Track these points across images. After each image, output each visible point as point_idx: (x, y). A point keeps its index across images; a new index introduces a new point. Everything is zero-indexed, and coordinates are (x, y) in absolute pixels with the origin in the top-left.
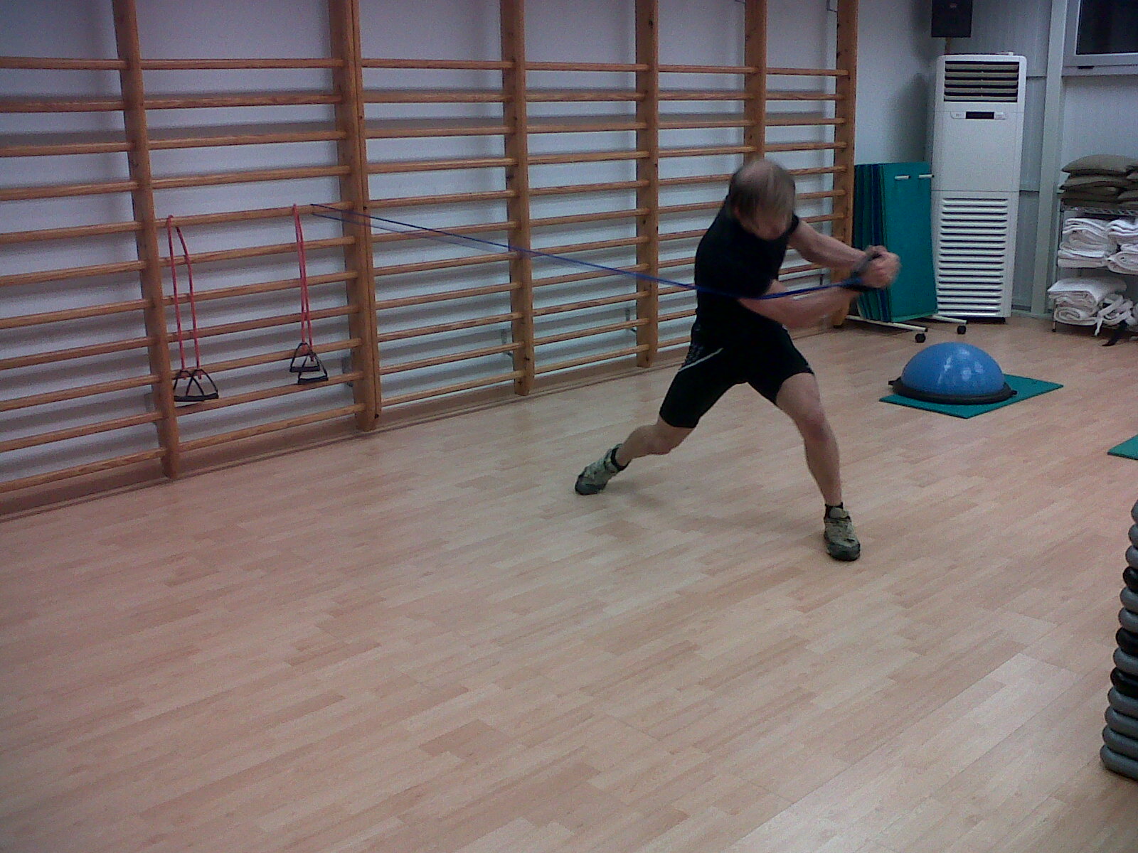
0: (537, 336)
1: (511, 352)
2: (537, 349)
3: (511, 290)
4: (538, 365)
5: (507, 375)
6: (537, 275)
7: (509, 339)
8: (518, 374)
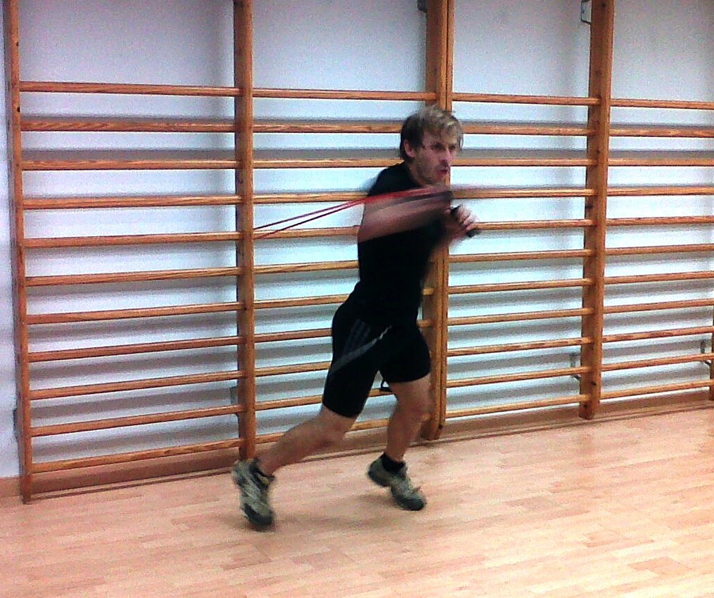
0: (605, 361)
1: (579, 376)
2: (604, 375)
3: (582, 315)
4: (604, 391)
5: (574, 398)
6: (608, 302)
7: (578, 363)
8: (584, 397)
